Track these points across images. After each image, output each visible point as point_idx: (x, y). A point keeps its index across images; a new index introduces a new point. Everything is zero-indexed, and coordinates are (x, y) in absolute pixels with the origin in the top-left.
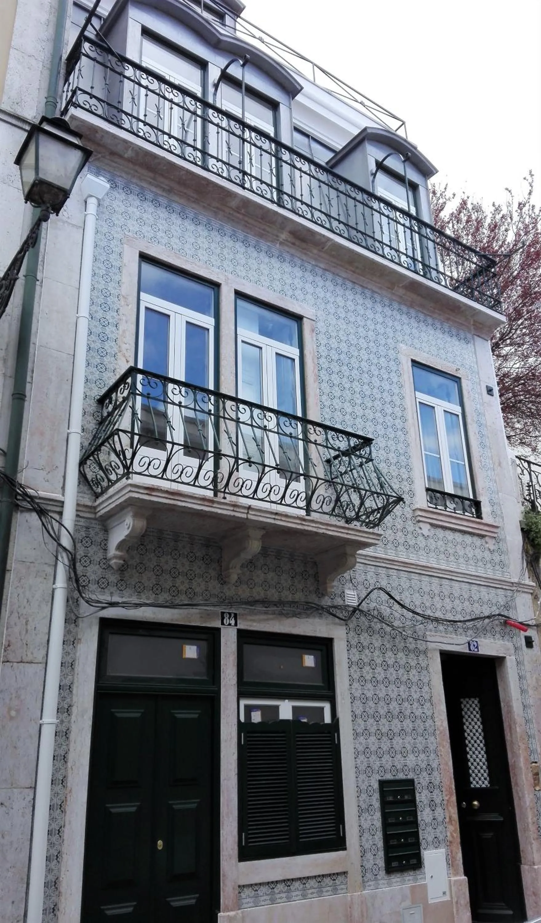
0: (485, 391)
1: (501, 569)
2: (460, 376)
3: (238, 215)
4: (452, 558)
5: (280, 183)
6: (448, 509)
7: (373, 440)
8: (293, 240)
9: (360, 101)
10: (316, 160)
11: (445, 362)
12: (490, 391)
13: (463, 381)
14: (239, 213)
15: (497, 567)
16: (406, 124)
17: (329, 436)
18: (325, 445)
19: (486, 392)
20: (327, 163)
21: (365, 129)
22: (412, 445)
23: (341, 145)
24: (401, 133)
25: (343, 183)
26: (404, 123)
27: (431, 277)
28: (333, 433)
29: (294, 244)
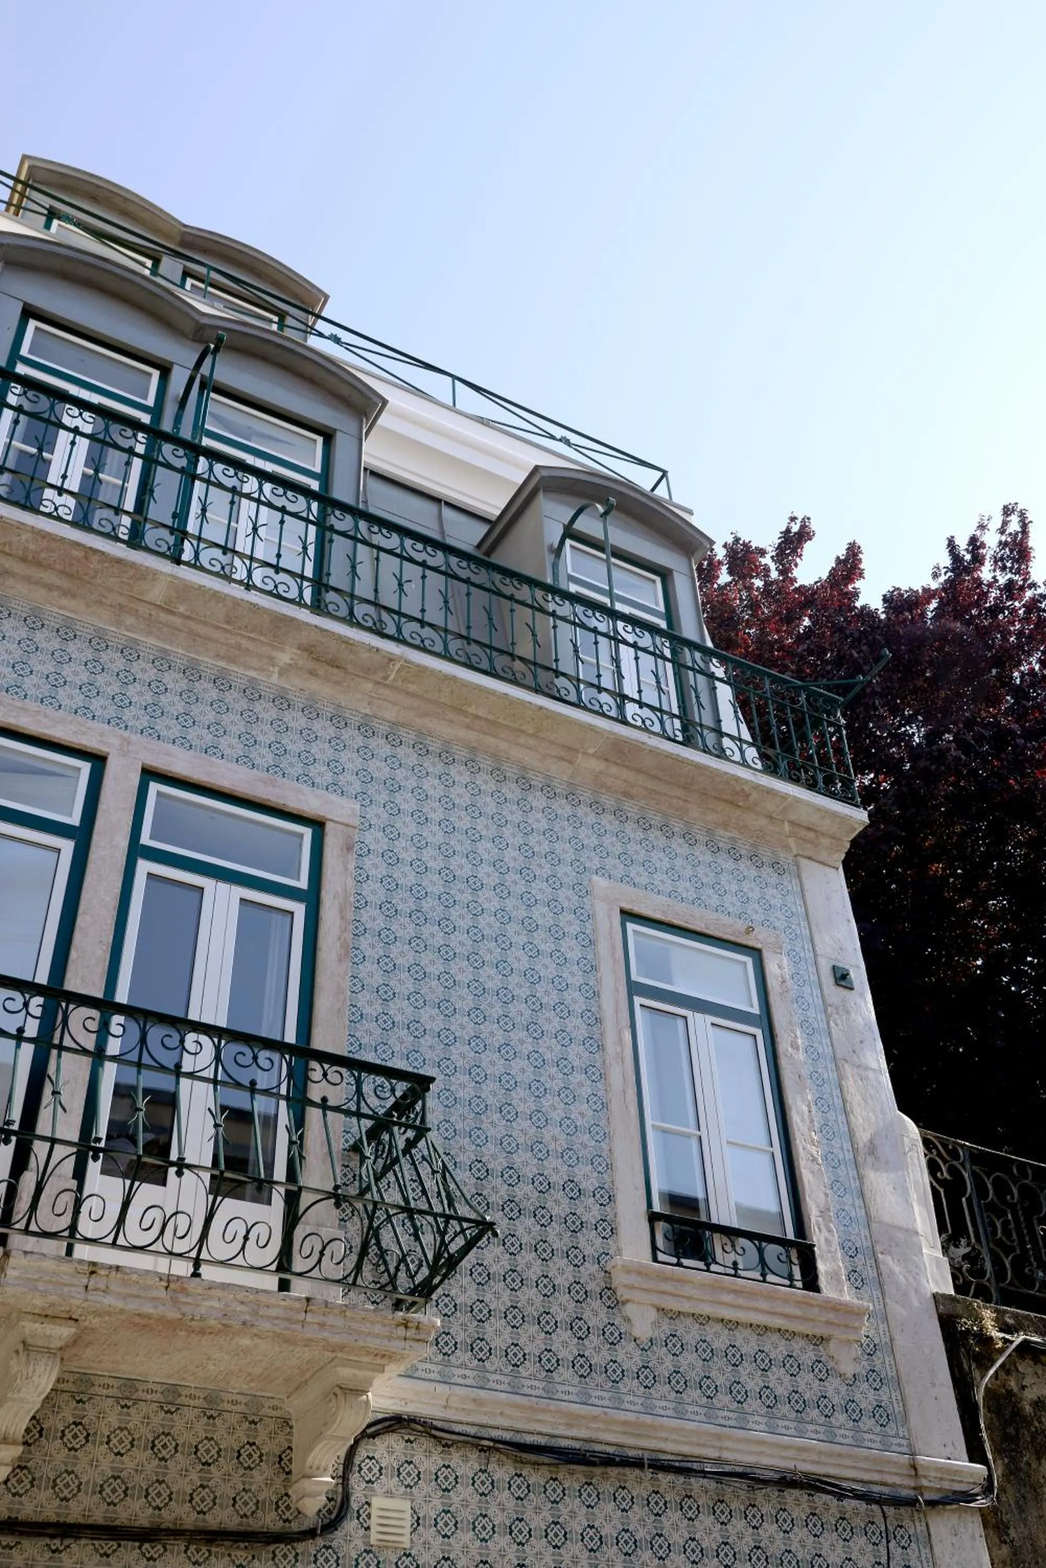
0: (828, 979)
1: (879, 1428)
2: (759, 946)
3: (171, 618)
4: (724, 1399)
5: (325, 571)
6: (713, 1267)
7: (432, 1079)
8: (312, 664)
9: (558, 437)
10: (450, 541)
11: (715, 916)
12: (842, 978)
13: (766, 955)
14: (172, 613)
15: (867, 1423)
16: (669, 474)
17: (367, 1088)
18: (354, 1109)
19: (832, 981)
20: (479, 546)
21: (537, 469)
22: (615, 1106)
23: (497, 508)
24: (661, 492)
25: (567, 602)
26: (665, 474)
27: (705, 745)
28: (380, 1080)
29: (312, 673)
